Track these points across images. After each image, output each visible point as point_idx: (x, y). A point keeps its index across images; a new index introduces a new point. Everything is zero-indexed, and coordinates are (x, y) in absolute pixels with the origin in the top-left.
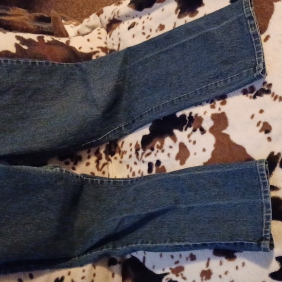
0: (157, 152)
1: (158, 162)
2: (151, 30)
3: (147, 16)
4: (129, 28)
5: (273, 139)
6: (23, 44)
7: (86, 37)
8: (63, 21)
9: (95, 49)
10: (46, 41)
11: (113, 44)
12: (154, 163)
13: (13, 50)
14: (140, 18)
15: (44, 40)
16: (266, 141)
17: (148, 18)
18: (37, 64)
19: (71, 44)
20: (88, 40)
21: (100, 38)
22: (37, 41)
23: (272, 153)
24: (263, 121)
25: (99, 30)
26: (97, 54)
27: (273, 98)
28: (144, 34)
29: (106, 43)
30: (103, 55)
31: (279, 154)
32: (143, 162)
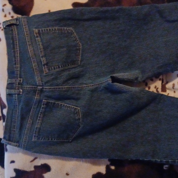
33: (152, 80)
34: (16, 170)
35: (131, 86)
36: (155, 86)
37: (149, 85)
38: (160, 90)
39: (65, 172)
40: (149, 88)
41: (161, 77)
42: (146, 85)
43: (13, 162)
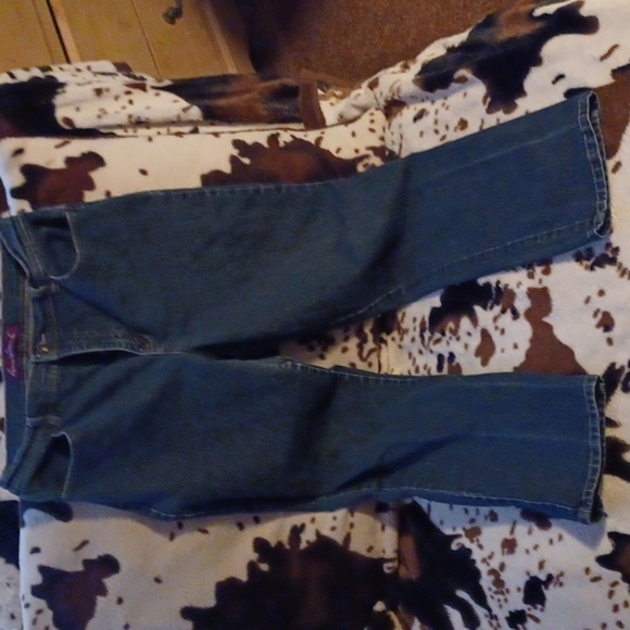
0: (451, 338)
1: (452, 356)
2: (447, 127)
3: (442, 101)
4: (415, 119)
5: (615, 341)
6: (244, 156)
7: (352, 127)
8: (320, 92)
9: (363, 152)
10: (282, 144)
11: (393, 143)
12: (446, 355)
13: (226, 168)
14: (433, 102)
15: (278, 142)
16: (605, 343)
17: (444, 104)
18: (262, 191)
19: (324, 145)
20: (354, 134)
21: (372, 130)
22: (266, 145)
23: (613, 365)
24: (603, 309)
25: (372, 114)
26: (366, 161)
27: (620, 272)
28: (437, 132)
29: (382, 139)
30: (376, 161)
31: (622, 368)
32: (431, 351)
34: (43, 570)
43: (36, 550)
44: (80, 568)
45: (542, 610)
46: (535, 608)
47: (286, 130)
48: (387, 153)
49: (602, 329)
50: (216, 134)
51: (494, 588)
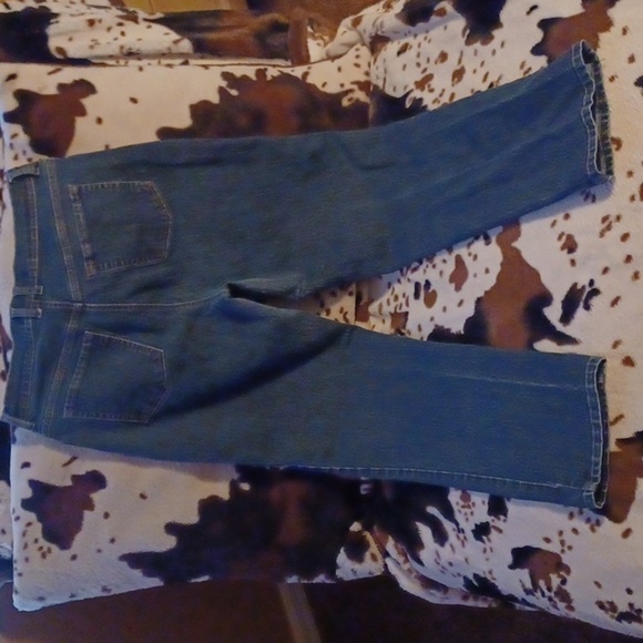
0: (427, 266)
1: (428, 284)
2: (428, 60)
3: (424, 35)
4: (399, 53)
5: (577, 262)
6: (232, 88)
7: (338, 62)
8: (309, 29)
9: (348, 86)
10: (269, 78)
11: (378, 78)
12: (423, 283)
13: (215, 98)
14: (416, 36)
15: (265, 76)
16: (568, 264)
17: (426, 38)
19: (310, 80)
20: (339, 69)
21: (357, 65)
22: (254, 78)
23: (576, 284)
24: (567, 233)
25: (357, 50)
26: (350, 95)
28: (418, 65)
29: (367, 74)
30: (361, 96)
31: (584, 287)
32: (409, 280)
33: (334, 294)
34: (33, 484)
35: (278, 307)
36: (341, 309)
37: (326, 306)
38: (351, 317)
39: (138, 492)
40: (328, 312)
41: (353, 288)
42: (322, 305)
43: (26, 465)
44: (69, 483)
45: (505, 521)
46: (499, 519)
47: (274, 66)
48: (372, 88)
49: (566, 251)
50: (206, 67)
51: (462, 503)
